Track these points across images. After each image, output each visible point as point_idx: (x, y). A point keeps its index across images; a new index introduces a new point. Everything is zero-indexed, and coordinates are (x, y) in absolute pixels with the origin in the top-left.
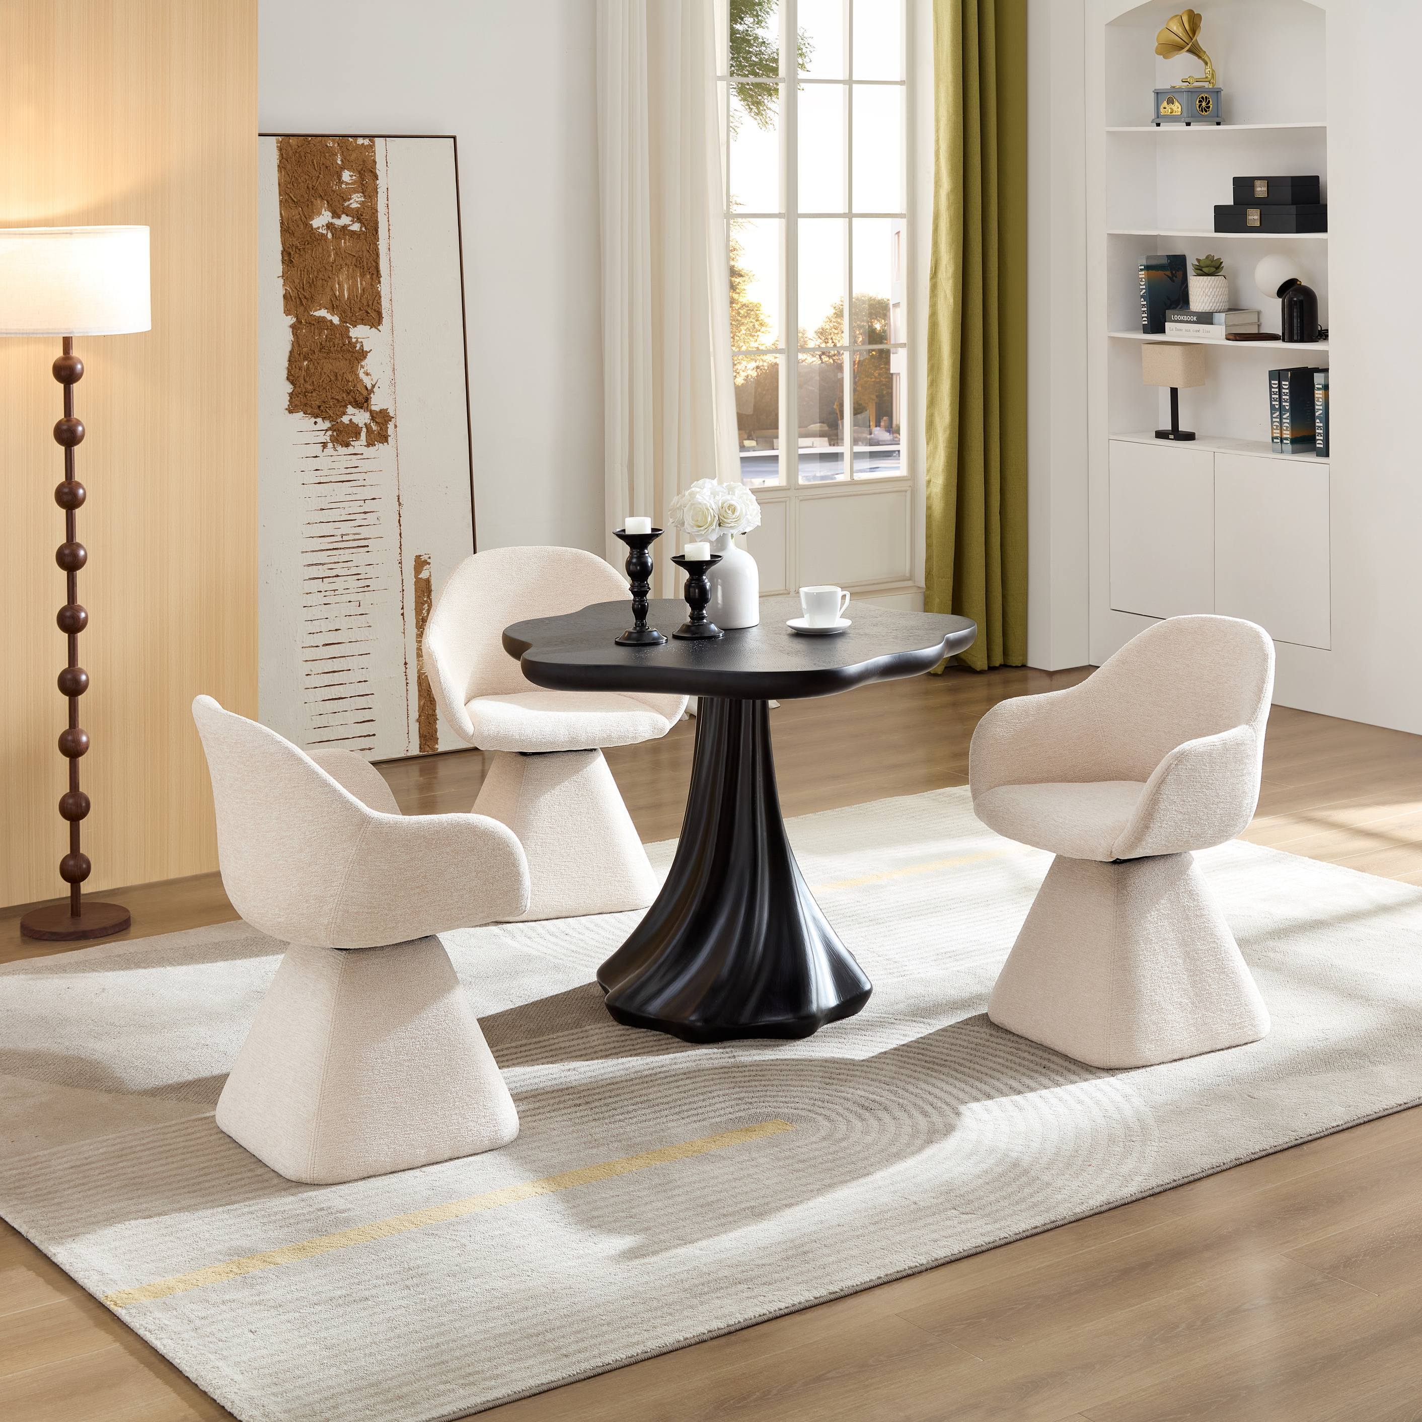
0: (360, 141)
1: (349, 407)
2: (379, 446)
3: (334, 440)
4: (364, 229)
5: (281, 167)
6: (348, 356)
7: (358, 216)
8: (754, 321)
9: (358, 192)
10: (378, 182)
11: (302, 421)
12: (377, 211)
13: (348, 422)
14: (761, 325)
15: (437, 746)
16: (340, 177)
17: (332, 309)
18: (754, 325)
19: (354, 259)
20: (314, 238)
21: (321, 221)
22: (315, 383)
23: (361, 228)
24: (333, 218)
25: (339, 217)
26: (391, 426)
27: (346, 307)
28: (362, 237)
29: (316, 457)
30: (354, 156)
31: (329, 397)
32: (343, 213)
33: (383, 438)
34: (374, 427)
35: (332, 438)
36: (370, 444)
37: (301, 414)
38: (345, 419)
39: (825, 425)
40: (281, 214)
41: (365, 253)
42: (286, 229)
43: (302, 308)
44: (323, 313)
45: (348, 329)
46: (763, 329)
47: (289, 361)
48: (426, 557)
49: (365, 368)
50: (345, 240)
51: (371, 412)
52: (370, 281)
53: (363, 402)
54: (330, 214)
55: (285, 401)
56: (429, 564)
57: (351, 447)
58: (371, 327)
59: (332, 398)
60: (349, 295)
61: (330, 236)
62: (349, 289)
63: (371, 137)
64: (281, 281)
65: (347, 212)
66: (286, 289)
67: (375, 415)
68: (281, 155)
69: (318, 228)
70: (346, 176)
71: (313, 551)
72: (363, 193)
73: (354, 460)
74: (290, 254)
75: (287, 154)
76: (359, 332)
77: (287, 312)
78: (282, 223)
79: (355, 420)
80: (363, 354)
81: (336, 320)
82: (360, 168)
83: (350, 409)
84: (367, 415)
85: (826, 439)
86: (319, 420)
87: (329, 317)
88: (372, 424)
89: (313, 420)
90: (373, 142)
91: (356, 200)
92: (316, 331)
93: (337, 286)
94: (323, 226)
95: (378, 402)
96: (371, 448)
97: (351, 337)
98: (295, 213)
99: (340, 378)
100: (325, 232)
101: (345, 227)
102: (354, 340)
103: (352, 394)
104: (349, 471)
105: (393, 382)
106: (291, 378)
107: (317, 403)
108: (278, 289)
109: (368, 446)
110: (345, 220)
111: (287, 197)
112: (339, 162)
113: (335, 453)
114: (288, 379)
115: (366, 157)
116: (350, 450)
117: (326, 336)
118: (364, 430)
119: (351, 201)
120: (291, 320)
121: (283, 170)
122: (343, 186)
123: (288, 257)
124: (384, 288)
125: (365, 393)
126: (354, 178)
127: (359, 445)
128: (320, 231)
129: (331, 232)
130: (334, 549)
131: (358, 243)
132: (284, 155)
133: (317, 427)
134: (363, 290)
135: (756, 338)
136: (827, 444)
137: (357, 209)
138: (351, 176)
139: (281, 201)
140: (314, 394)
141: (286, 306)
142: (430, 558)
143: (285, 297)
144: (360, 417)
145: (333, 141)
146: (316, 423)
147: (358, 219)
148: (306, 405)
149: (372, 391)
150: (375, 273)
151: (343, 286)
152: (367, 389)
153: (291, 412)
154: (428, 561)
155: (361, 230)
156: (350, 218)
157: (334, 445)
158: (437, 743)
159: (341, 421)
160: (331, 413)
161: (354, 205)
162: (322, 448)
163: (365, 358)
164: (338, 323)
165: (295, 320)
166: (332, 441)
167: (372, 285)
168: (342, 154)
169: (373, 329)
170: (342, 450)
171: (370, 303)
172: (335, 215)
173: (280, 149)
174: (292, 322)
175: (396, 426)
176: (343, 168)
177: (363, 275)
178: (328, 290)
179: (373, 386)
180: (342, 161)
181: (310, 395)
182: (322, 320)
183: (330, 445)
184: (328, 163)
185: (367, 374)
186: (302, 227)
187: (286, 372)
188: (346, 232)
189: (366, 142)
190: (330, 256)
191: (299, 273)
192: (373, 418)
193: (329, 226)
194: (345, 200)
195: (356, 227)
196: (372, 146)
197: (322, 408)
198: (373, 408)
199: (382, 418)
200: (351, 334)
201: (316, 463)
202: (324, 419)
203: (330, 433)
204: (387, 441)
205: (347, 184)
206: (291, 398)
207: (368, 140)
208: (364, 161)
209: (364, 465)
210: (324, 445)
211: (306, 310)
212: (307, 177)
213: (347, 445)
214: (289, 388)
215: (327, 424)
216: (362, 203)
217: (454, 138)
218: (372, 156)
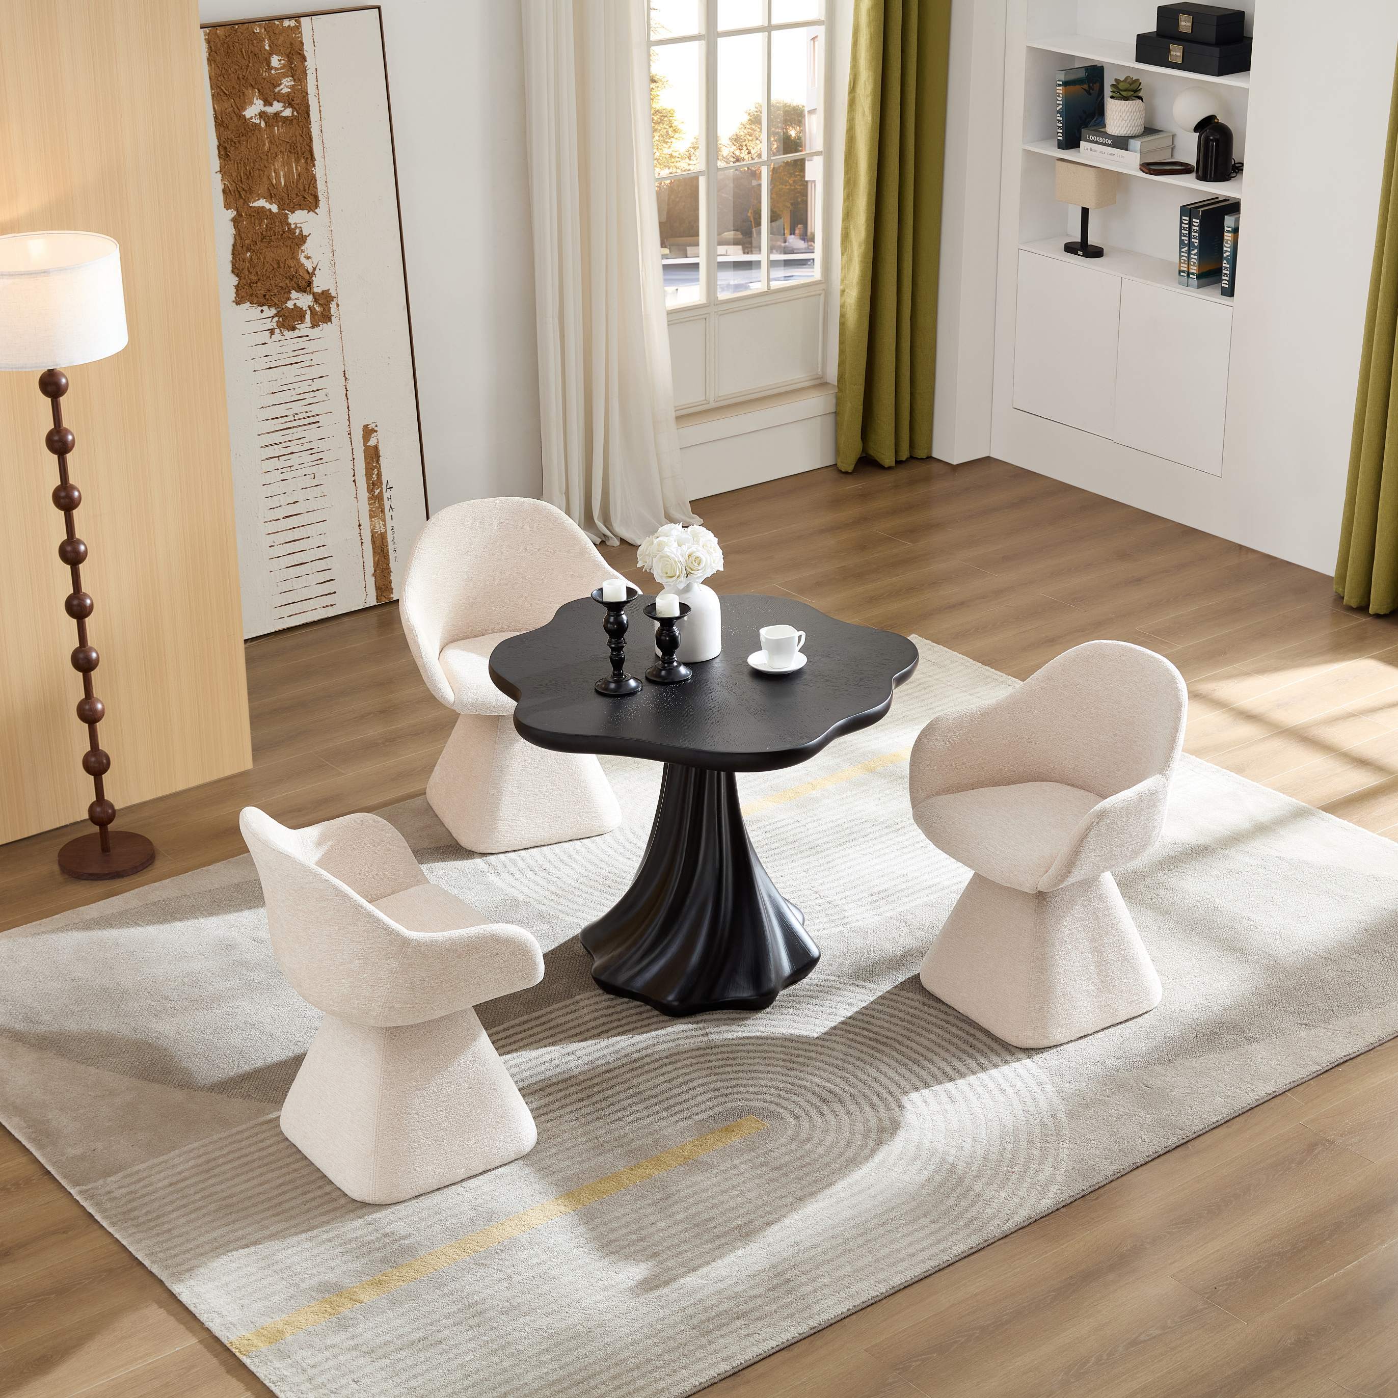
0: (286, 23)
1: (293, 292)
2: (323, 326)
3: (281, 325)
4: (295, 113)
5: (210, 60)
6: (289, 243)
7: (289, 101)
8: (667, 127)
9: (287, 77)
10: (306, 64)
11: (249, 311)
12: (307, 94)
13: (293, 307)
14: (675, 131)
15: (392, 596)
16: (269, 63)
17: (270, 197)
18: (667, 132)
19: (288, 145)
20: (248, 128)
21: (253, 110)
22: (259, 273)
23: (293, 112)
24: (265, 106)
25: (271, 105)
26: (333, 306)
27: (284, 194)
28: (295, 121)
29: (265, 343)
30: (281, 39)
31: (273, 285)
32: (275, 99)
33: (327, 318)
34: (317, 308)
35: (279, 324)
36: (314, 325)
37: (248, 304)
38: (290, 304)
39: (739, 233)
40: (214, 108)
41: (299, 137)
42: (220, 123)
43: (241, 201)
44: (262, 203)
45: (286, 216)
46: (677, 135)
47: (233, 254)
48: (373, 426)
49: (306, 253)
50: (278, 127)
51: (314, 294)
52: (305, 165)
53: (306, 287)
54: (262, 102)
55: (232, 294)
56: (376, 431)
57: (297, 331)
58: (309, 211)
59: (276, 286)
60: (285, 182)
61: (263, 125)
62: (285, 177)
63: (297, 17)
64: (219, 176)
65: (279, 98)
66: (225, 184)
67: (317, 297)
68: (210, 48)
69: (251, 118)
70: (275, 61)
71: (268, 433)
72: (292, 77)
73: (301, 343)
74: (225, 148)
75: (216, 46)
76: (297, 218)
77: (227, 206)
78: (216, 118)
79: (299, 304)
80: (303, 239)
81: (274, 208)
82: (288, 51)
83: (294, 295)
84: (310, 297)
85: (740, 247)
86: (265, 308)
87: (268, 206)
88: (315, 306)
89: (260, 308)
90: (299, 22)
91: (286, 86)
92: (257, 221)
93: (273, 174)
94: (256, 115)
95: (319, 285)
96: (316, 329)
97: (290, 224)
98: (227, 104)
99: (282, 265)
100: (258, 121)
101: (277, 114)
102: (293, 226)
103: (295, 279)
104: (296, 353)
105: (333, 263)
106: (236, 271)
107: (262, 292)
108: (216, 184)
109: (313, 327)
110: (277, 107)
111: (218, 90)
112: (267, 48)
113: (283, 338)
114: (233, 272)
115: (293, 39)
116: (297, 333)
117: (267, 226)
118: (308, 312)
119: (282, 87)
120: (231, 213)
121: (212, 62)
122: (273, 72)
123: (224, 152)
124: (318, 171)
125: (307, 277)
126: (283, 62)
127: (304, 328)
128: (253, 120)
129: (264, 120)
130: (287, 428)
131: (290, 128)
132: (213, 48)
133: (264, 315)
134: (299, 175)
135: (669, 144)
136: (741, 252)
137: (288, 94)
138: (280, 61)
139: (213, 95)
140: (259, 284)
141: (226, 200)
142: (376, 426)
143: (224, 191)
144: (303, 301)
145: (260, 26)
146: (262, 311)
147: (290, 104)
148: (251, 295)
149: (313, 274)
150: (309, 157)
151: (279, 174)
152: (308, 273)
153: (238, 303)
154: (376, 429)
155: (293, 115)
156: (281, 104)
157: (281, 330)
158: (392, 593)
159: (286, 307)
160: (276, 300)
161: (285, 90)
162: (269, 335)
163: (305, 242)
164: (277, 211)
165: (235, 213)
166: (279, 327)
167: (307, 169)
168: (270, 39)
169: (311, 213)
170: (288, 334)
171: (307, 187)
172: (268, 103)
173: (208, 42)
174: (233, 216)
175: (338, 305)
176: (271, 54)
177: (297, 161)
178: (265, 179)
179: (314, 269)
180: (270, 46)
181: (255, 285)
182: (261, 210)
183: (277, 331)
184: (256, 51)
185: (308, 258)
186: (235, 119)
187: (230, 265)
188: (279, 119)
189: (292, 23)
190: (264, 145)
191: (236, 165)
192: (316, 300)
193: (262, 115)
194: (275, 87)
195: (288, 112)
196: (298, 27)
197: (267, 297)
198: (316, 290)
199: (325, 299)
200: (290, 221)
201: (264, 350)
202: (269, 307)
203: (276, 319)
204: (330, 321)
205: (276, 69)
206: (237, 290)
207: (294, 21)
208: (291, 44)
209: (311, 346)
210: (272, 331)
211: (246, 202)
212: (237, 67)
213: (293, 329)
214: (234, 280)
215: (273, 311)
216: (293, 87)
217: (379, 8)
218: (298, 37)
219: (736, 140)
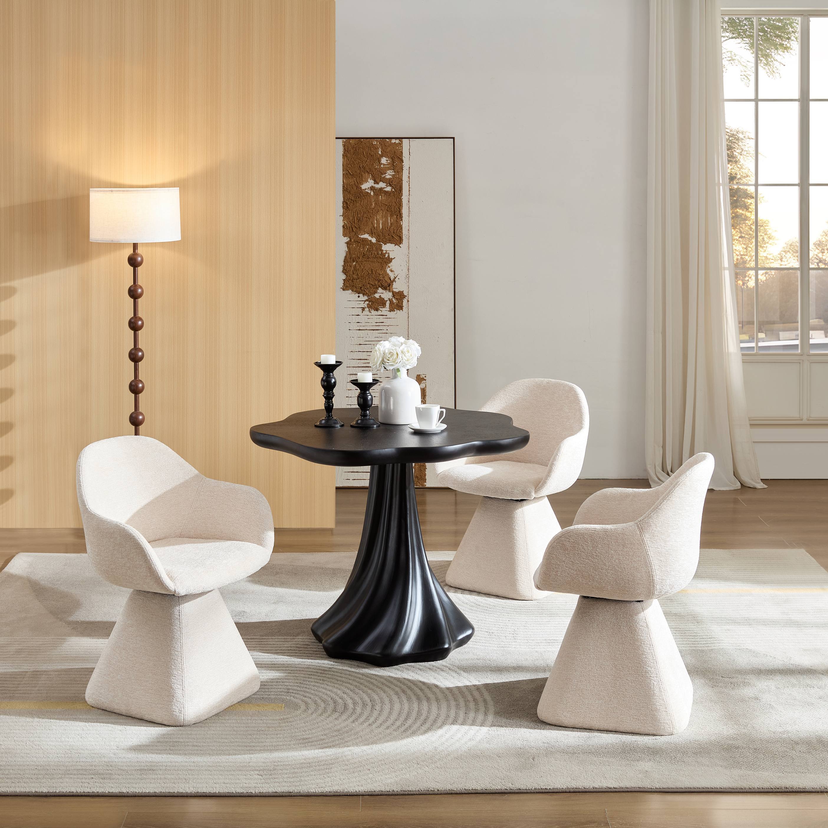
0: (393, 141)
1: (380, 288)
2: (396, 311)
3: (369, 307)
4: (393, 190)
5: (344, 156)
6: (380, 260)
7: (389, 182)
8: (763, 234)
9: (391, 170)
10: (403, 164)
11: (350, 295)
12: (402, 180)
13: (379, 297)
14: (769, 238)
15: (426, 484)
16: (379, 161)
17: (372, 234)
18: (763, 238)
19: (386, 207)
20: (363, 195)
21: (367, 185)
22: (359, 275)
23: (392, 189)
24: (375, 184)
25: (378, 183)
26: (405, 301)
27: (380, 233)
28: (392, 194)
29: (358, 315)
30: (389, 149)
31: (367, 282)
32: (381, 181)
33: (400, 307)
34: (394, 301)
35: (369, 305)
36: (391, 310)
37: (350, 291)
38: (377, 296)
40: (343, 181)
41: (394, 204)
42: (346, 190)
43: (354, 233)
44: (366, 236)
45: (381, 246)
46: (771, 241)
47: (344, 261)
48: (424, 376)
49: (391, 268)
50: (381, 196)
51: (393, 292)
52: (396, 219)
53: (387, 286)
54: (373, 181)
55: (341, 285)
56: (425, 380)
57: (379, 312)
58: (395, 245)
59: (369, 283)
60: (382, 227)
61: (372, 193)
62: (382, 224)
63: (400, 138)
64: (342, 218)
65: (384, 180)
66: (344, 223)
67: (394, 294)
68: (345, 149)
69: (366, 189)
70: (384, 160)
71: (354, 367)
72: (393, 170)
73: (381, 319)
74: (347, 203)
75: (348, 149)
76: (388, 248)
77: (345, 235)
78: (343, 187)
79: (383, 296)
80: (390, 260)
81: (374, 240)
82: (392, 156)
83: (380, 290)
84: (391, 294)
85: (823, 332)
86: (361, 295)
87: (370, 238)
88: (393, 299)
89: (357, 295)
90: (402, 142)
91: (389, 174)
92: (362, 246)
93: (376, 221)
94: (368, 188)
95: (397, 287)
96: (392, 312)
97: (383, 250)
98: (352, 181)
99: (374, 272)
100: (369, 191)
101: (381, 189)
102: (384, 252)
103: (381, 281)
104: (377, 324)
105: (408, 276)
106: (345, 271)
107: (360, 285)
108: (340, 222)
109: (390, 311)
110: (382, 185)
111: (347, 172)
112: (380, 153)
113: (370, 314)
114: (343, 272)
115: (396, 149)
116: (379, 313)
117: (367, 249)
118: (388, 302)
119: (386, 175)
120: (346, 239)
121: (345, 157)
122: (382, 166)
123: (346, 205)
124: (405, 223)
125: (389, 281)
126: (389, 161)
127: (385, 311)
128: (367, 191)
129: (373, 191)
130: (366, 367)
131: (389, 198)
132: (346, 149)
133: (360, 299)
134: (391, 224)
135: (765, 248)
136: (823, 336)
137: (390, 179)
138: (387, 160)
139: (343, 174)
140: (358, 281)
141: (344, 232)
142: (425, 377)
143: (343, 227)
144: (386, 295)
145: (377, 141)
146: (359, 297)
147: (390, 184)
148: (353, 286)
149: (394, 280)
150: (399, 214)
151: (379, 222)
152: (391, 280)
153: (344, 290)
154: (425, 378)
155: (392, 190)
156: (385, 184)
157: (369, 309)
158: (426, 482)
159: (374, 296)
160: (367, 292)
161: (388, 177)
162: (362, 311)
163: (391, 262)
164: (375, 242)
165: (349, 239)
166: (368, 307)
167: (396, 221)
168: (382, 148)
169: (397, 246)
170: (374, 312)
171: (395, 231)
172: (376, 182)
173: (344, 146)
174: (347, 240)
175: (408, 301)
176: (382, 156)
177: (391, 216)
178: (370, 223)
179: (395, 278)
180: (381, 152)
181: (355, 281)
182: (365, 240)
183: (367, 309)
184: (372, 153)
185: (392, 271)
186: (355, 188)
187: (342, 268)
188: (382, 191)
189: (397, 141)
190: (372, 205)
191: (353, 214)
192: (394, 296)
193: (372, 188)
194: (382, 174)
195: (389, 189)
196: (400, 144)
197: (362, 288)
198: (394, 290)
199: (400, 296)
200: (383, 249)
201: (358, 319)
202: (364, 294)
203: (367, 302)
204: (402, 309)
205: (384, 165)
206: (344, 282)
207: (398, 141)
208: (395, 152)
209: (387, 322)
210: (363, 309)
211: (356, 234)
212: (360, 161)
213: (377, 310)
214: (344, 277)
215: (366, 298)
216: (393, 176)
217: (454, 138)
218: (400, 149)
219: (819, 245)
